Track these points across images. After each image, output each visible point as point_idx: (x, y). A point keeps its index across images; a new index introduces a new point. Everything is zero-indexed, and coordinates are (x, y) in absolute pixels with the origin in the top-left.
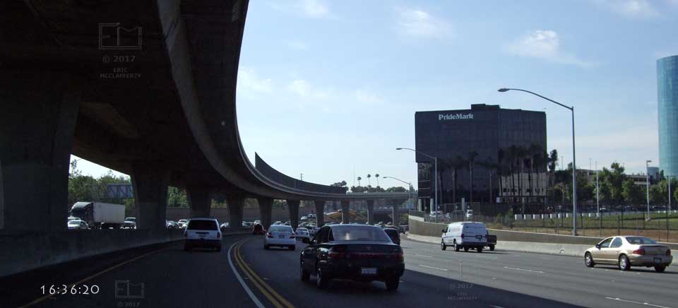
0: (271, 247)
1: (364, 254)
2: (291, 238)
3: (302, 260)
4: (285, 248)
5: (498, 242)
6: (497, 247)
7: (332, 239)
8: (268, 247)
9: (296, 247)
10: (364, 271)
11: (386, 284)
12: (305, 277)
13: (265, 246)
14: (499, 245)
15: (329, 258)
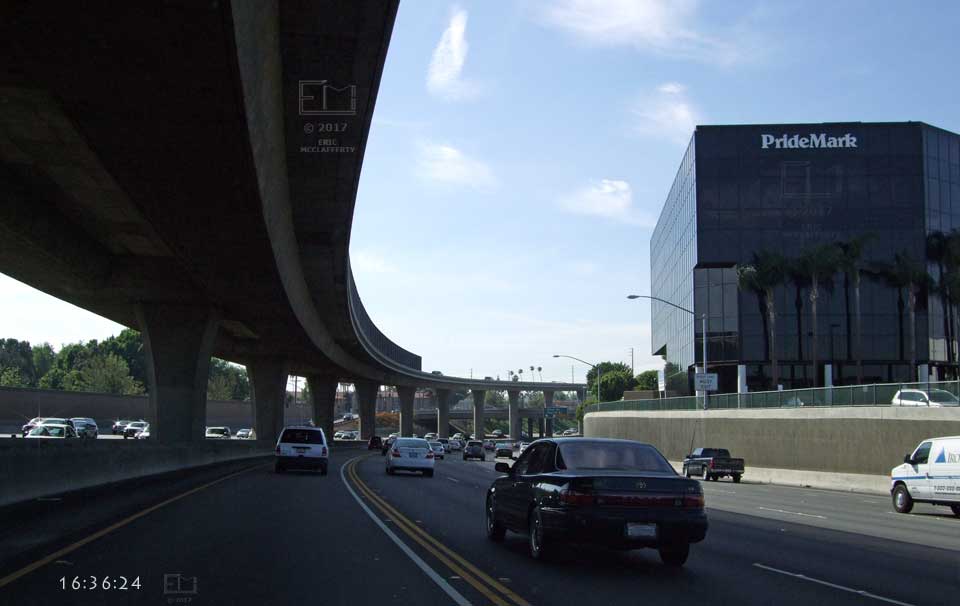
0: (397, 472)
1: (632, 496)
2: (428, 457)
3: (489, 504)
4: (417, 472)
5: (746, 468)
6: (744, 477)
7: (563, 467)
8: (392, 471)
9: (435, 470)
10: (633, 530)
11: (661, 552)
12: (497, 535)
13: (387, 470)
14: (749, 474)
15: (562, 503)
